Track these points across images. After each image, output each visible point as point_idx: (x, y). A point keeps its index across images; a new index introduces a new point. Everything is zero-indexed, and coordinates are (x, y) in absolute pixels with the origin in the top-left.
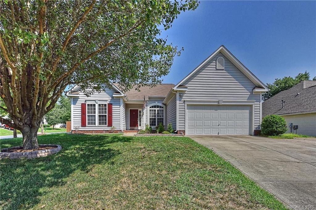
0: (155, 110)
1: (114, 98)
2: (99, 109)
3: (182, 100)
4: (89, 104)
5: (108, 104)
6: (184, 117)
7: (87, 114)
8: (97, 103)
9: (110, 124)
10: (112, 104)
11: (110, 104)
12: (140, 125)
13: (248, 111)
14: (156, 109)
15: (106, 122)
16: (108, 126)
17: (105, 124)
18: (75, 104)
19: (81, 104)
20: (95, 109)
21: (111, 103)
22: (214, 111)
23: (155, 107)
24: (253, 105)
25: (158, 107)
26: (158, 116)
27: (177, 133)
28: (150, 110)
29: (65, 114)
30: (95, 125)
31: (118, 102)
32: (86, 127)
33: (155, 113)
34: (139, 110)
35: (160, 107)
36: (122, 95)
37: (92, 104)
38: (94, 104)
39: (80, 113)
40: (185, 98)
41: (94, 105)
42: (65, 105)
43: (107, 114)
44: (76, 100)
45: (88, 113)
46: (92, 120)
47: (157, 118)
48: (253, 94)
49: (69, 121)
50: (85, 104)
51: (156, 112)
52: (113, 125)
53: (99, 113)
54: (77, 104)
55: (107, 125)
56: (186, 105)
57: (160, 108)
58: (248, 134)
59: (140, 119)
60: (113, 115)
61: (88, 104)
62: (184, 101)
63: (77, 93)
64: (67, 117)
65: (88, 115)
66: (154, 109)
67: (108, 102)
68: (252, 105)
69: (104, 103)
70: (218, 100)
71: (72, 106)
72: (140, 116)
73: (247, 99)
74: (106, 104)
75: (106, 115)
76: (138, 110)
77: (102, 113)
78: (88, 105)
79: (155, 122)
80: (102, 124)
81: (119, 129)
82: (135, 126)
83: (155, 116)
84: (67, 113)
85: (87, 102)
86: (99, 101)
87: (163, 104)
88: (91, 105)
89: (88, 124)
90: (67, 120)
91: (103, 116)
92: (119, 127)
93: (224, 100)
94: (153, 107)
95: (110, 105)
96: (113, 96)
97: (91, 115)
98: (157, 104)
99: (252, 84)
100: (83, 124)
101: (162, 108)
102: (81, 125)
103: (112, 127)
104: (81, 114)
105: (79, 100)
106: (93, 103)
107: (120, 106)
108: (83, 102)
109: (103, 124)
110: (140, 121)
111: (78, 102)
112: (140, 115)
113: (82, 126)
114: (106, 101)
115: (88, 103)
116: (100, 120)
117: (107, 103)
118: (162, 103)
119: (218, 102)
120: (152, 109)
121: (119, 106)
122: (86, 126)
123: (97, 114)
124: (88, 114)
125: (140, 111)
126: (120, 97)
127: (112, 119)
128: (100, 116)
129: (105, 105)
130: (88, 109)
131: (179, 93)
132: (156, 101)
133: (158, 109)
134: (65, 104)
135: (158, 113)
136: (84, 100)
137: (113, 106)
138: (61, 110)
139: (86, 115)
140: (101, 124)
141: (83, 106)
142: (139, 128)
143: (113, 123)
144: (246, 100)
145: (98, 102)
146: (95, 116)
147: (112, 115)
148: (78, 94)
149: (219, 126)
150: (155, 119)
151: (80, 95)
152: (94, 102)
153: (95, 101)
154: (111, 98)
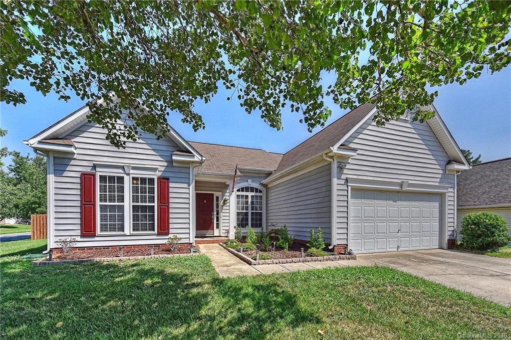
0: (247, 197)
1: (174, 164)
2: (135, 190)
3: (344, 177)
4: (105, 177)
5: (159, 178)
6: (346, 216)
7: (98, 203)
8: (128, 174)
9: (164, 229)
10: (168, 179)
11: (163, 178)
12: (218, 227)
13: (437, 204)
14: (250, 194)
15: (154, 224)
16: (159, 234)
17: (149, 230)
18: (59, 172)
19: (78, 175)
20: (122, 189)
21: (167, 175)
22: (391, 202)
23: (247, 189)
24: (447, 193)
25: (252, 189)
26: (252, 209)
27: (332, 250)
28: (238, 196)
29: (29, 197)
30: (122, 233)
31: (183, 175)
32: (96, 239)
33: (247, 203)
34: (216, 194)
35: (257, 190)
36: (196, 159)
37: (114, 177)
38: (118, 177)
39: (78, 198)
40: (347, 173)
41: (121, 180)
42: (28, 178)
43: (156, 204)
44: (66, 162)
45: (101, 201)
46: (112, 218)
47: (250, 211)
48: (447, 172)
49: (37, 213)
50: (94, 175)
51: (250, 200)
52: (171, 231)
53: (133, 202)
54: (65, 174)
55: (156, 231)
56: (349, 187)
57: (256, 192)
58: (437, 247)
59: (218, 214)
60: (171, 205)
61: (101, 176)
62: (347, 180)
63: (66, 142)
64: (32, 204)
65: (100, 205)
66: (245, 193)
67: (159, 174)
68: (445, 193)
69: (147, 175)
70: (399, 181)
71: (51, 178)
72: (217, 207)
73: (440, 183)
74: (153, 179)
75: (154, 206)
76: (213, 194)
77: (142, 202)
78: (103, 178)
79: (247, 220)
80: (142, 230)
81: (187, 241)
82: (208, 230)
83: (247, 209)
84: (33, 196)
85: (98, 169)
86: (134, 168)
87: (262, 184)
88: (112, 179)
89: (101, 231)
90: (34, 211)
91: (144, 208)
92: (187, 236)
93: (410, 182)
94: (242, 190)
95: (164, 181)
96: (174, 158)
97: (110, 206)
98: (250, 183)
99: (445, 155)
100: (88, 230)
101: (261, 192)
102: (79, 232)
103: (171, 236)
104: (82, 203)
105: (73, 162)
106: (117, 173)
107: (189, 186)
108: (88, 170)
109: (146, 230)
110: (218, 218)
111: (69, 168)
112: (218, 205)
113: (82, 236)
114: (155, 170)
115: (100, 172)
116: (135, 218)
117: (155, 176)
118: (259, 182)
119: (401, 185)
120: (240, 193)
121: (186, 186)
122: (94, 236)
123: (128, 204)
124: (101, 203)
125: (217, 198)
126: (189, 162)
127: (168, 216)
128: (135, 208)
129: (151, 181)
130: (103, 189)
131: (338, 162)
132: (250, 177)
133: (253, 194)
134: (27, 175)
135: (252, 203)
136: (91, 164)
137: (171, 185)
138: (14, 188)
139: (94, 205)
140: (138, 230)
141: (87, 181)
142: (216, 233)
143: (171, 226)
144: (437, 184)
145: (132, 171)
146: (121, 208)
147: (168, 206)
148: (71, 146)
149: (399, 234)
150: (247, 214)
151: (76, 148)
152: (121, 171)
153: (123, 168)
154: (166, 164)
